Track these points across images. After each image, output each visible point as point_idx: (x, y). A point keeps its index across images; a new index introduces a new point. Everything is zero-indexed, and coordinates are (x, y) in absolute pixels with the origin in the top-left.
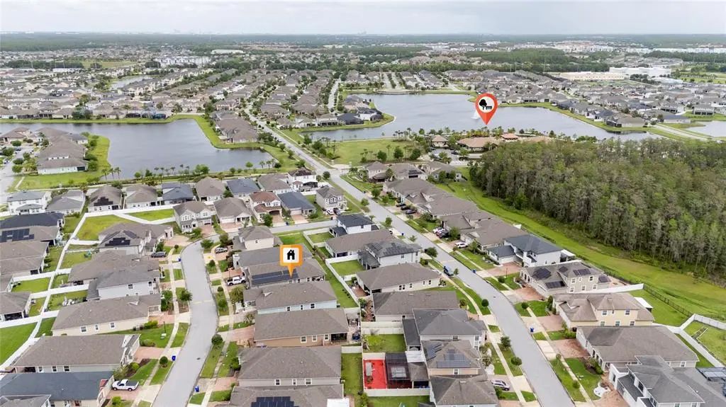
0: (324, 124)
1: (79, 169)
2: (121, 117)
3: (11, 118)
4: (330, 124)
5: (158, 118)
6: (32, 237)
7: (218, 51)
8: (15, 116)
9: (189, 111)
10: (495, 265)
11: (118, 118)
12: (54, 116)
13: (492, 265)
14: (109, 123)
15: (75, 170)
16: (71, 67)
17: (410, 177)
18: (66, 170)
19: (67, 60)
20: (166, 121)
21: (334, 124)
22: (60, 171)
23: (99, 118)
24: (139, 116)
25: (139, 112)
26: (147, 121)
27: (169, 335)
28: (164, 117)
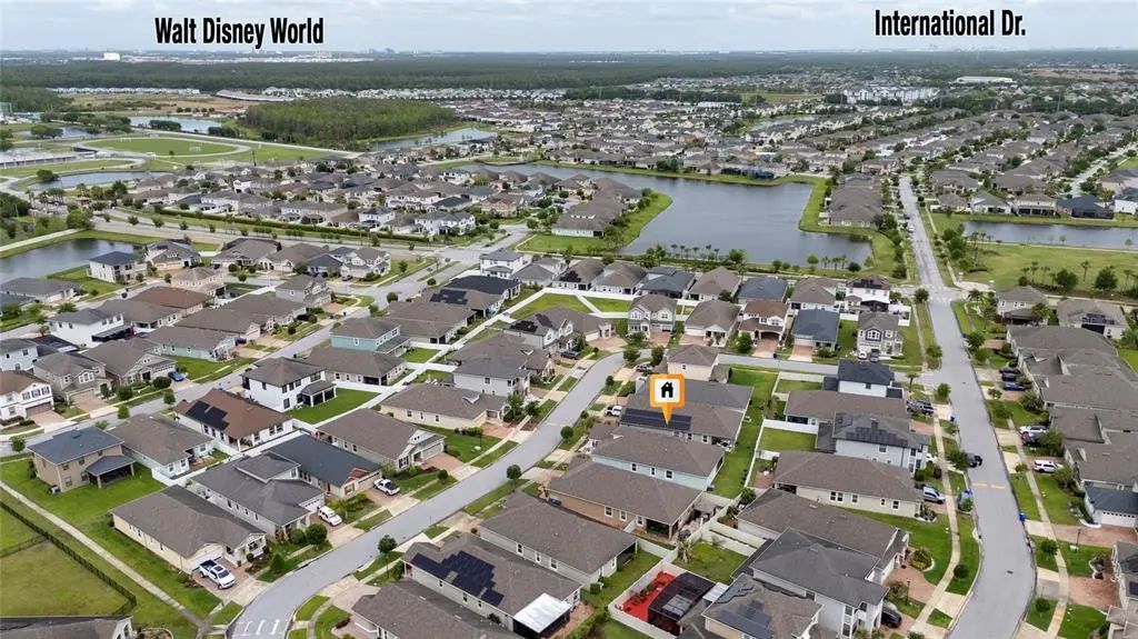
0: (1024, 211)
1: (596, 234)
2: (714, 172)
3: (593, 163)
4: (1036, 212)
5: (763, 177)
6: (465, 302)
7: (966, 79)
8: (597, 162)
9: (817, 171)
10: (1083, 522)
11: (709, 174)
12: (637, 165)
13: (1077, 519)
14: (698, 180)
15: (590, 234)
16: (725, 101)
17: (1084, 326)
18: (582, 233)
19: (732, 90)
20: (773, 183)
21: (1047, 213)
22: (574, 233)
23: (688, 170)
24: (739, 172)
25: (740, 167)
26: (745, 182)
27: (483, 450)
28: (770, 176)
